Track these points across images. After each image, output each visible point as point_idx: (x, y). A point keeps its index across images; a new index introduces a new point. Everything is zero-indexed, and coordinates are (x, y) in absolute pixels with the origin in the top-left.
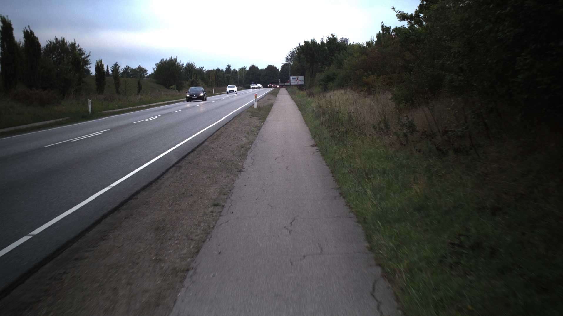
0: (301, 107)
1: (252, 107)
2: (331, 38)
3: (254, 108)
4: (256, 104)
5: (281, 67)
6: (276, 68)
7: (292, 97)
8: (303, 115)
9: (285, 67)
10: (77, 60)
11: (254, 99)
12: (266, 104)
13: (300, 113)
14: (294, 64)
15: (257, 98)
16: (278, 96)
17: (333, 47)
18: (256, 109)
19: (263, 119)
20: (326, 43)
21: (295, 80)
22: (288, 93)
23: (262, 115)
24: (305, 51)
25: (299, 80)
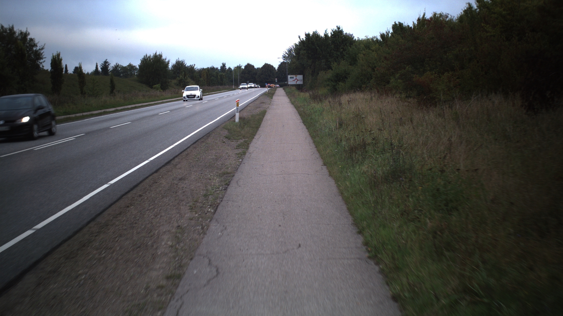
1: (232, 120)
2: (336, 31)
3: (235, 121)
4: (237, 115)
5: (278, 66)
6: (272, 66)
7: (290, 100)
9: (282, 65)
11: (235, 108)
14: (292, 63)
15: (239, 106)
16: (274, 97)
17: (339, 41)
18: (237, 124)
20: (330, 36)
21: (293, 80)
22: (285, 94)
23: (244, 137)
25: (298, 80)
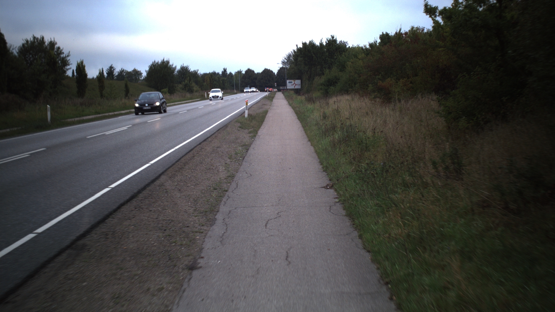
0: (301, 116)
1: (243, 115)
2: (330, 40)
3: (244, 116)
4: (247, 112)
5: (277, 71)
6: (272, 72)
7: (289, 103)
8: (304, 127)
9: (281, 70)
10: (52, 60)
11: (245, 106)
12: (261, 110)
13: (300, 124)
14: (291, 68)
15: (248, 104)
16: (274, 100)
17: (333, 49)
18: (246, 119)
19: (254, 133)
20: (325, 45)
21: (292, 84)
22: (284, 98)
23: (253, 127)
24: (302, 53)
25: (296, 84)
